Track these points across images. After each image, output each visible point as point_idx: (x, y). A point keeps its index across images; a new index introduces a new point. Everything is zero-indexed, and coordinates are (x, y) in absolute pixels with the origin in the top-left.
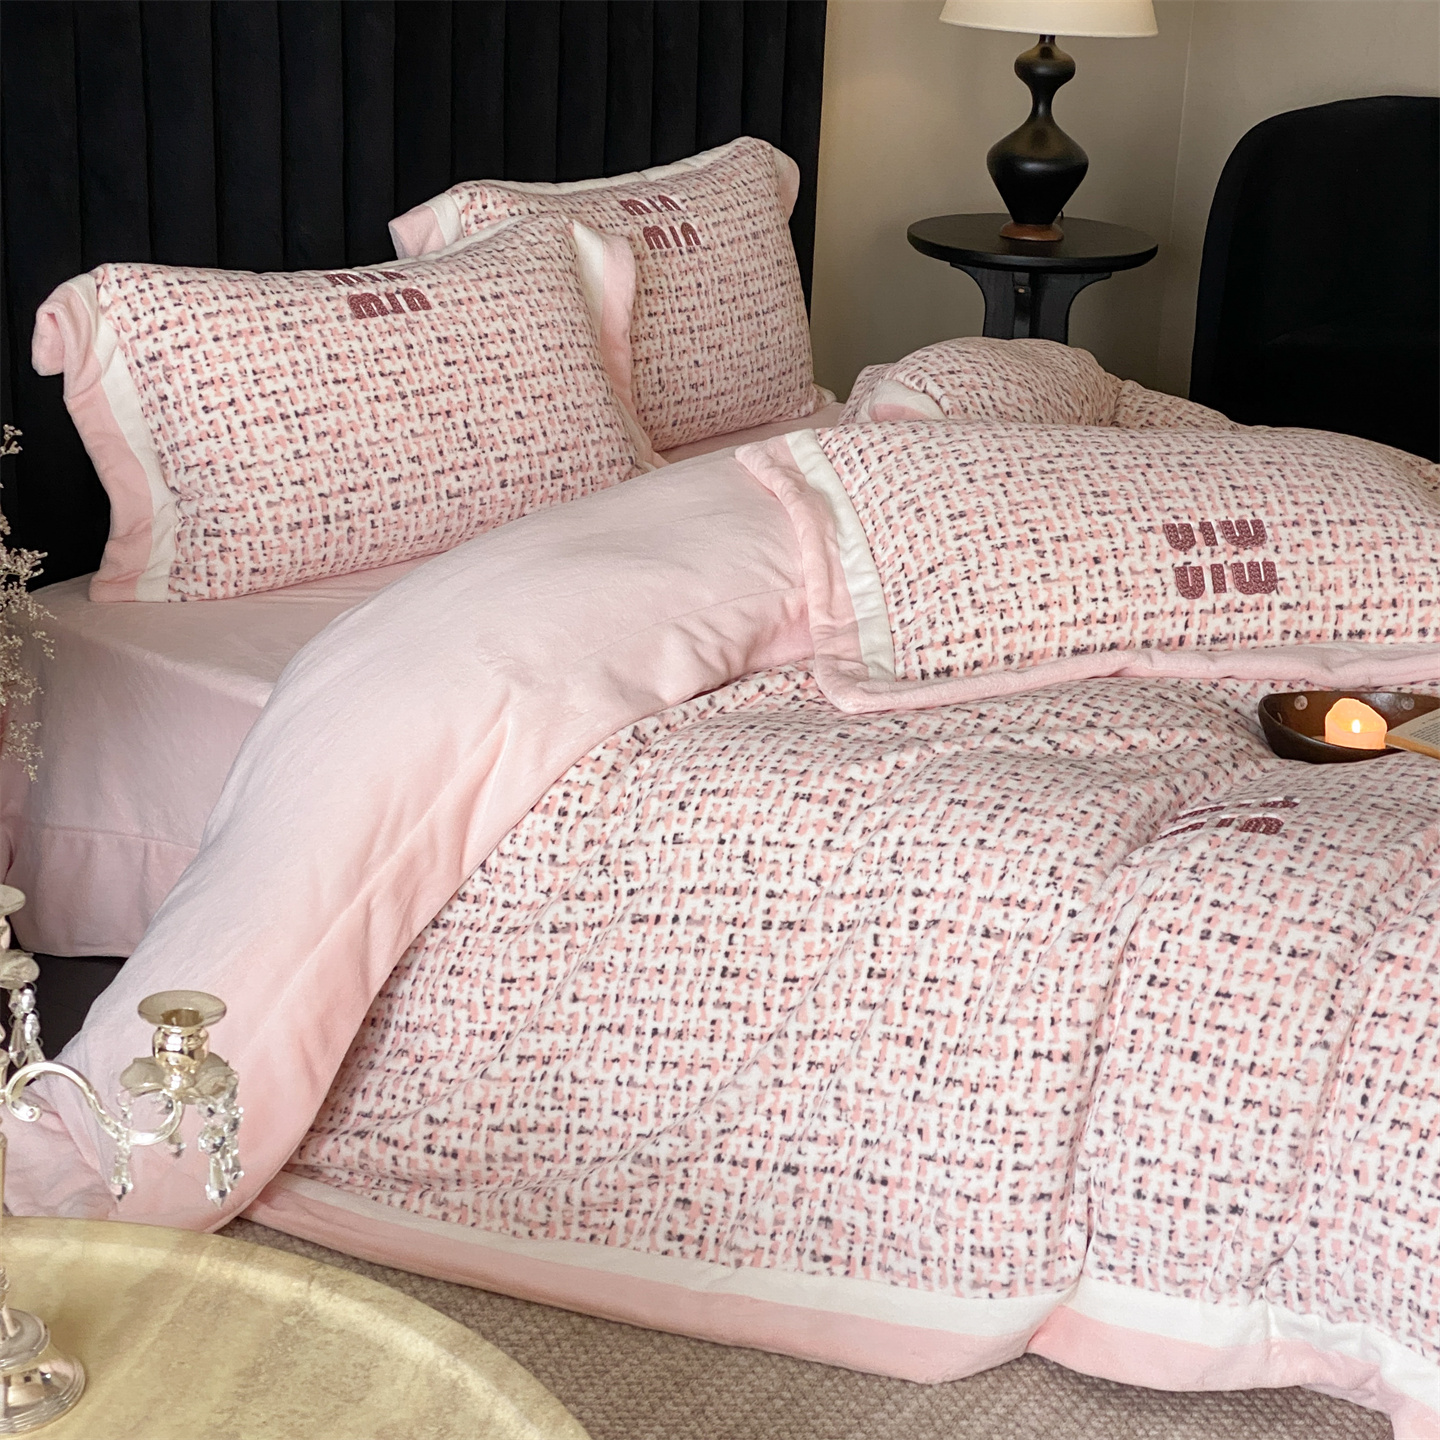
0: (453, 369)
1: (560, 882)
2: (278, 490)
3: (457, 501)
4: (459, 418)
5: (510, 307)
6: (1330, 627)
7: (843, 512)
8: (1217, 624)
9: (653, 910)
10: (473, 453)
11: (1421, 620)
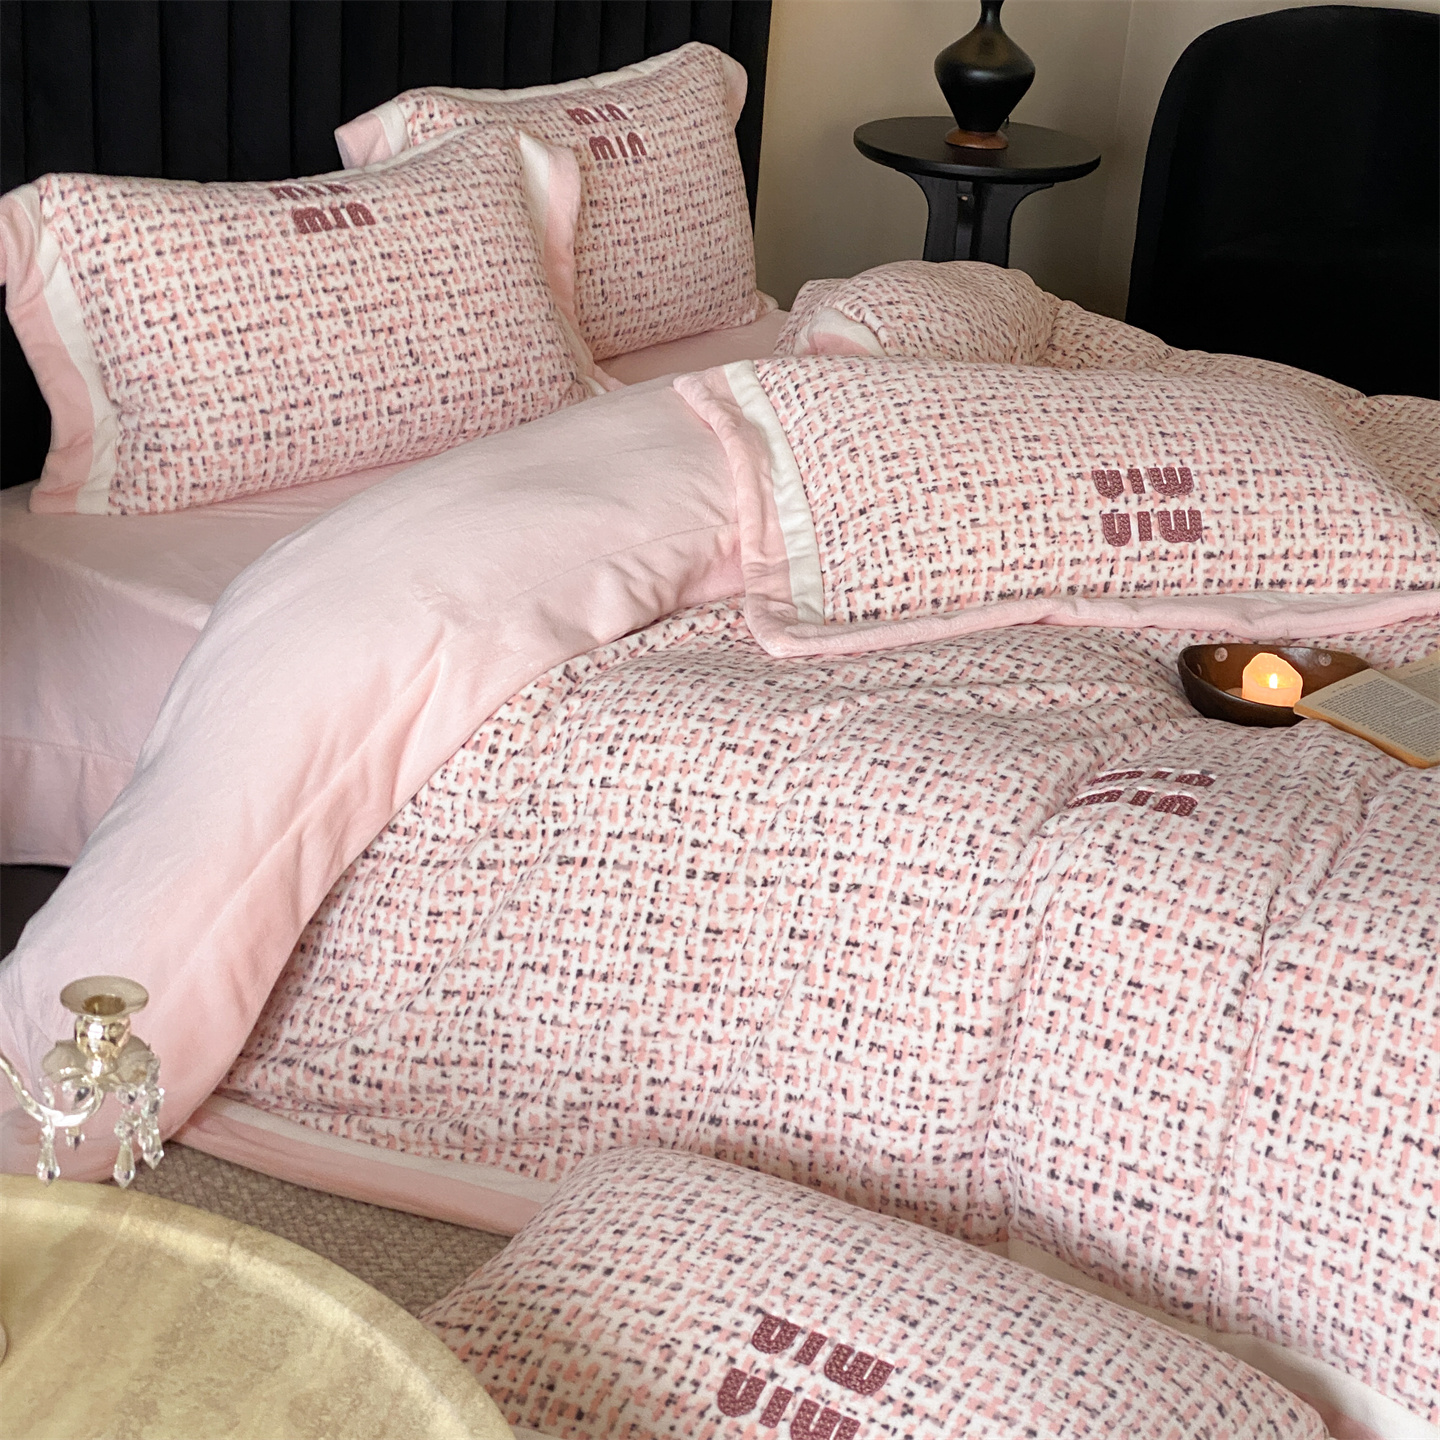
0: (396, 286)
1: (489, 819)
2: (219, 406)
3: (398, 418)
4: (401, 335)
5: (454, 223)
6: (1252, 576)
7: (778, 447)
8: (1142, 572)
9: (581, 852)
10: (414, 370)
11: (1341, 571)
